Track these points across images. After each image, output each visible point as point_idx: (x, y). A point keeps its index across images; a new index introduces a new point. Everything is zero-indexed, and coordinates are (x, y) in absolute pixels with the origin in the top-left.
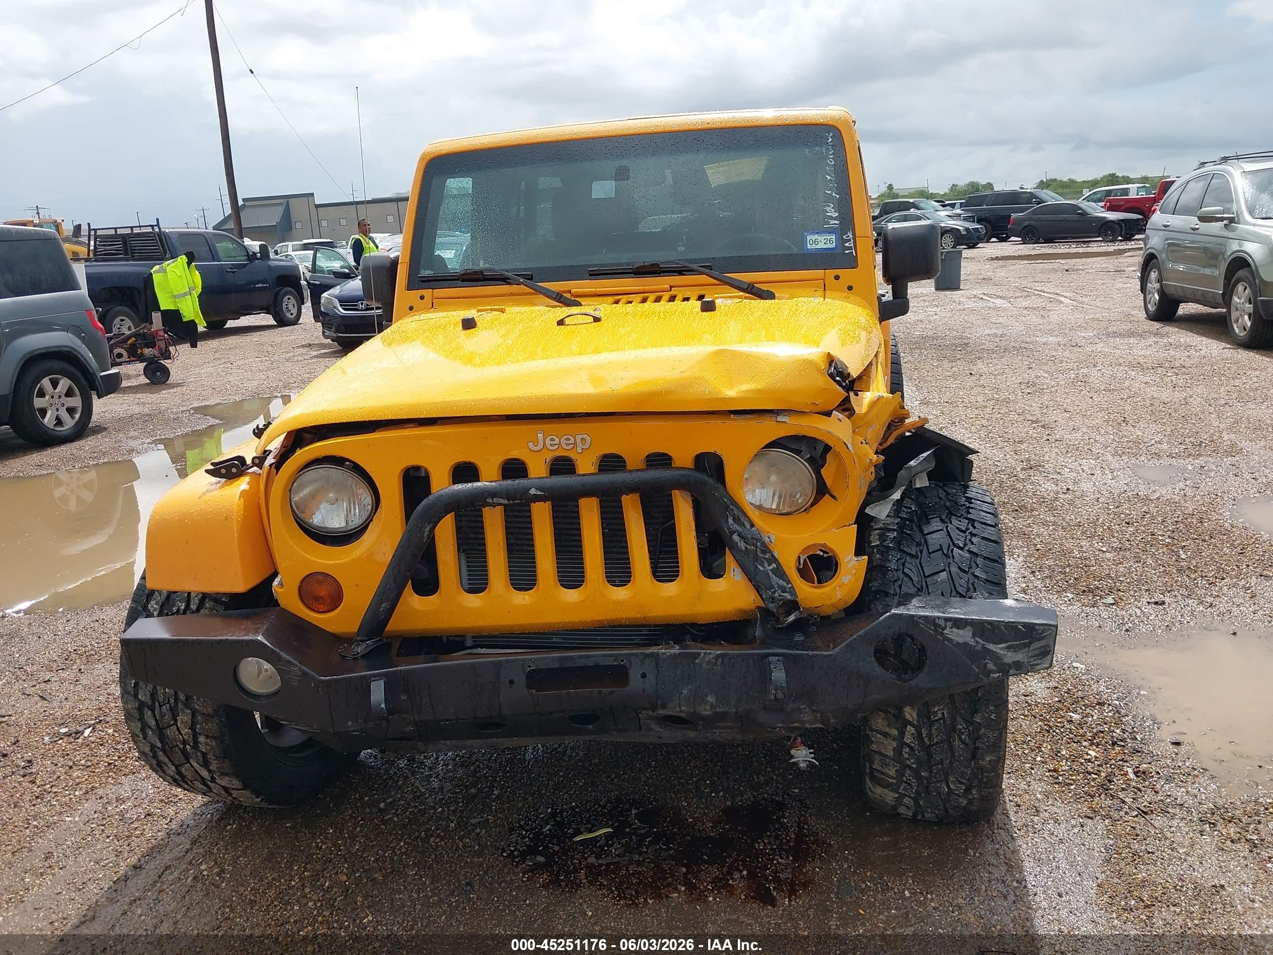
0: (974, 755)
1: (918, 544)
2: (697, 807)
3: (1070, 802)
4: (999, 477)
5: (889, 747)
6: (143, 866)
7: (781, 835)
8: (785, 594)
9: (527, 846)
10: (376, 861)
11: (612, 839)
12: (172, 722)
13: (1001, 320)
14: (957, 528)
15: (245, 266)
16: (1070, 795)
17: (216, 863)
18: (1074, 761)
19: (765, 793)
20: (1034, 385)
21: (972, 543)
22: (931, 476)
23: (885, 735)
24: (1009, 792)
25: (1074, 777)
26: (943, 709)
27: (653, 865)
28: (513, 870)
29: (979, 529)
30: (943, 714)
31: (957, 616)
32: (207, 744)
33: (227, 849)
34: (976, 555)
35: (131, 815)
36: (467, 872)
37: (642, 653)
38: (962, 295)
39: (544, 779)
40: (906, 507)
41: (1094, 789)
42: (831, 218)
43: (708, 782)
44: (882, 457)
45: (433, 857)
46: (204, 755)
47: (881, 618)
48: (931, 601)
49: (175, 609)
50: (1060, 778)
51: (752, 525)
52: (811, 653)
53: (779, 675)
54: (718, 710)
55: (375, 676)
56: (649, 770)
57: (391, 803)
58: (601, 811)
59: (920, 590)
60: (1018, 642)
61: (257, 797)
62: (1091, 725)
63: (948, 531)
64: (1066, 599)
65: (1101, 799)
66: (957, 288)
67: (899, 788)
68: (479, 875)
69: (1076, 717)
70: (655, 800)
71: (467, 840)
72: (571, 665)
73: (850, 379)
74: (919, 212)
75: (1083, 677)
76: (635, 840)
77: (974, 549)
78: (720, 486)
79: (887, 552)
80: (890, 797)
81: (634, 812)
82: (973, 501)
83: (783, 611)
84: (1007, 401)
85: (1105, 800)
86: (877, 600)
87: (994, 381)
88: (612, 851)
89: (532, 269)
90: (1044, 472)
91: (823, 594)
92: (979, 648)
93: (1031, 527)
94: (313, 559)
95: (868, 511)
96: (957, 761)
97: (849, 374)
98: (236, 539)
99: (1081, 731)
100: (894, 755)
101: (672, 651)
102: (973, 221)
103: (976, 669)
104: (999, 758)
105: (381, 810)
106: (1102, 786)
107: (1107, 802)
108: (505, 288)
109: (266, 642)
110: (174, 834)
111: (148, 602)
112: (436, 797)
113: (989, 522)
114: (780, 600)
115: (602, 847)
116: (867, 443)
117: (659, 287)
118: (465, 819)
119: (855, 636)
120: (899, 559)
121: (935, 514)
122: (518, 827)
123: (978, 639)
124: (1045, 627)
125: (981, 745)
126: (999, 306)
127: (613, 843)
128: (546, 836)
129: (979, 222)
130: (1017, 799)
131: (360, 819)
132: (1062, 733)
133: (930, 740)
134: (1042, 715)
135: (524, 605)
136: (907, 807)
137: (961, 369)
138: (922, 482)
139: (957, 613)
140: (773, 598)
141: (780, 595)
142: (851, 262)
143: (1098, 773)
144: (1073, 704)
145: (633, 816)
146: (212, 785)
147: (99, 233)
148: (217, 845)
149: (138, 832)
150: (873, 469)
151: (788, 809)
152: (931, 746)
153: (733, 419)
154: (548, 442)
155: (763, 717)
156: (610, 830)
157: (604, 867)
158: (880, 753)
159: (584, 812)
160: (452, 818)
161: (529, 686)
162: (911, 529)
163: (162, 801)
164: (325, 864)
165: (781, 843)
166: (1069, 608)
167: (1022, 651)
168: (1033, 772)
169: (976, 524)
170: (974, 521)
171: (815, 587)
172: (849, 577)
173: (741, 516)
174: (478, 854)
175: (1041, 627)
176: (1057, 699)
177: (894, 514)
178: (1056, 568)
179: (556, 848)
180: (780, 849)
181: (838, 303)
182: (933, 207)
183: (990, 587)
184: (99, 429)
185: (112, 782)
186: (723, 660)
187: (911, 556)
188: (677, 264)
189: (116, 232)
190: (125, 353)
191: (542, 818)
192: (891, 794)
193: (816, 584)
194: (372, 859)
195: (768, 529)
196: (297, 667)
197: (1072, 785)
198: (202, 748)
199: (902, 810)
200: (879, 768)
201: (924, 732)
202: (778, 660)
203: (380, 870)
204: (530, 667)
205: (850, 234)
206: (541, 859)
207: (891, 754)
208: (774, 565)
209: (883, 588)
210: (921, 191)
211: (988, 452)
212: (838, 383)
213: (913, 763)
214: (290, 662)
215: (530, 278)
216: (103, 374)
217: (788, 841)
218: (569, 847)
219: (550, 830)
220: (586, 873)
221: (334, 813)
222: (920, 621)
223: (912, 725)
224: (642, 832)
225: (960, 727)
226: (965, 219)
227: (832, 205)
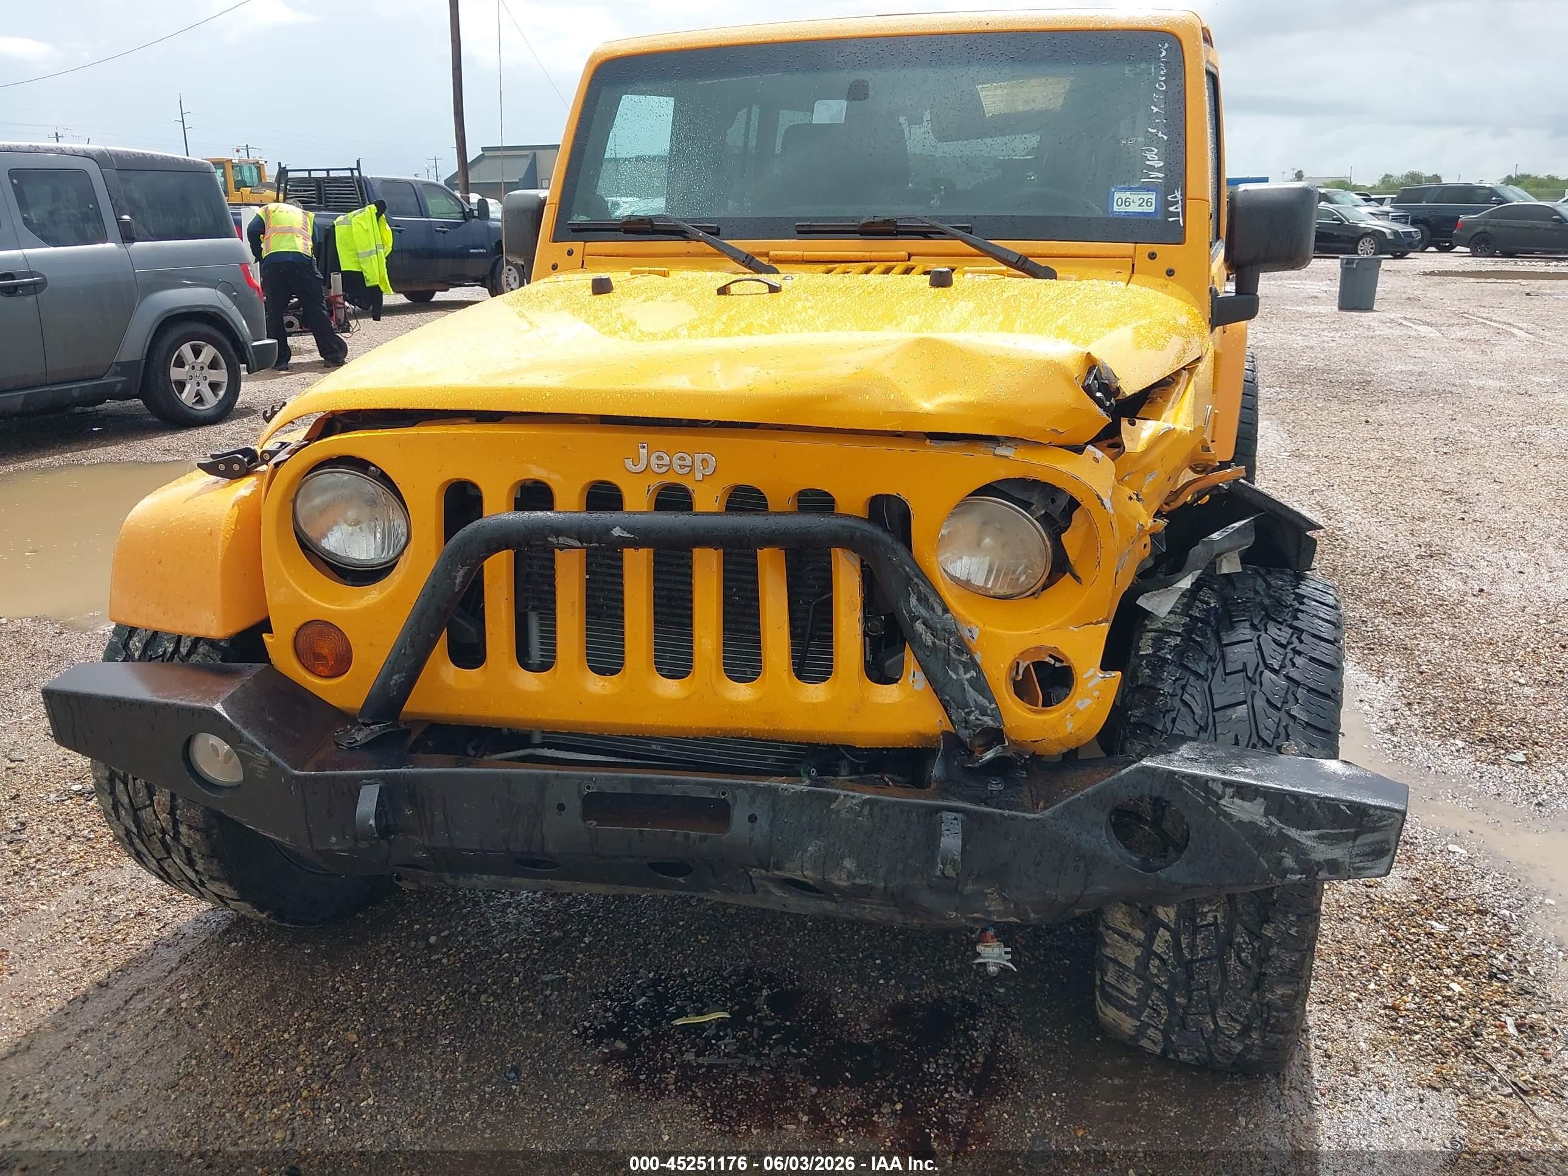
0: (1259, 983)
1: (1211, 659)
2: (854, 997)
3: (1409, 1061)
4: (1382, 565)
5: (1130, 956)
6: (112, 985)
7: (964, 1056)
8: (985, 718)
9: (608, 1024)
10: (404, 1018)
11: (725, 1030)
12: (148, 802)
13: (1422, 353)
14: (1274, 640)
15: (459, 224)
16: (1411, 1049)
17: (201, 993)
18: (1426, 997)
19: (956, 988)
20: (1455, 442)
21: (1294, 665)
22: (1245, 559)
23: (1126, 937)
24: (1317, 1033)
25: (1422, 1023)
26: (1216, 911)
27: (772, 1076)
28: (580, 1057)
29: (1309, 645)
30: (1215, 917)
31: (1243, 780)
32: (189, 837)
33: (221, 975)
34: (1297, 683)
35: (120, 912)
36: (518, 1051)
37: (753, 786)
38: (1374, 319)
39: (657, 928)
40: (1203, 602)
41: (1450, 1044)
42: (1152, 168)
43: (878, 962)
44: (1162, 523)
45: (478, 1022)
46: (188, 851)
47: (1124, 772)
48: (1210, 750)
49: (160, 651)
50: (1401, 1020)
51: (946, 610)
52: (1006, 813)
53: (951, 841)
54: (858, 881)
55: (369, 777)
56: (801, 933)
57: (446, 937)
58: (721, 985)
59: (1203, 729)
60: (1337, 831)
61: (263, 913)
62: (1461, 943)
63: (1259, 644)
64: (1453, 748)
65: (1457, 1061)
66: (1369, 308)
67: (1141, 1013)
68: (531, 1057)
69: (1440, 928)
70: (799, 979)
71: (530, 1005)
72: (648, 791)
73: (1120, 397)
74: (1331, 206)
75: (1461, 868)
76: (756, 1035)
77: (1294, 674)
78: (900, 547)
79: (1161, 667)
80: (1128, 1024)
81: (765, 993)
82: (1305, 600)
83: (981, 743)
84: (1412, 461)
85: (1465, 1062)
86: (1135, 736)
87: (1398, 433)
88: (720, 1047)
89: (719, 219)
90: (1450, 563)
91: (1045, 722)
92: (1273, 832)
93: (1416, 638)
94: (314, 601)
95: (1141, 602)
96: (1231, 988)
97: (1118, 389)
98: (219, 562)
99: (1444, 951)
100: (1136, 967)
101: (798, 787)
102: (1406, 223)
103: (1264, 863)
104: (1297, 993)
105: (430, 946)
106: (1463, 1041)
107: (1465, 1067)
108: (681, 246)
109: (224, 714)
110: (163, 944)
111: (130, 637)
112: (507, 936)
113: (1324, 635)
114: (977, 726)
115: (708, 1039)
116: (1139, 500)
117: (892, 254)
118: (535, 973)
119: (1078, 795)
120: (1177, 679)
121: (1244, 616)
122: (604, 994)
123: (1273, 819)
124: (1385, 813)
125: (1270, 971)
126: (1423, 335)
127: (726, 1035)
128: (637, 1012)
129: (1414, 223)
130: (1328, 1046)
131: (399, 955)
132: (1415, 950)
133: (1191, 952)
134: (1387, 920)
135: (603, 695)
136: (1153, 1041)
137: (1355, 414)
138: (1230, 566)
139: (1247, 775)
140: (966, 722)
141: (977, 719)
142: (1176, 236)
143: (1459, 1020)
144: (1439, 908)
145: (762, 998)
146: (202, 890)
147: (291, 175)
148: (210, 967)
149: (119, 937)
150: (1147, 540)
151: (982, 1017)
152: (1192, 961)
153: (931, 447)
154: (654, 461)
155: (928, 900)
156: (726, 1015)
157: (703, 1070)
158: (1116, 962)
159: (699, 983)
160: (519, 968)
161: (586, 815)
162: (1204, 635)
163: (162, 897)
164: (334, 1014)
165: (962, 1068)
166: (1456, 762)
167: (1342, 845)
168: (1360, 1006)
169: (1304, 637)
170: (1302, 631)
171: (1035, 712)
172: (1088, 702)
173: (930, 595)
174: (540, 1026)
175: (1378, 812)
176: (1415, 897)
177: (1183, 610)
178: (1445, 701)
179: (647, 1032)
180: (958, 1076)
181: (1145, 290)
182: (1352, 201)
183: (1310, 732)
184: (247, 412)
185: (111, 863)
186: (871, 810)
187: (1196, 674)
188: (923, 222)
189: (310, 174)
190: (296, 322)
191: (639, 986)
192: (1130, 1020)
193: (1040, 707)
194: (398, 1015)
195: (972, 619)
196: (265, 754)
197: (1417, 1033)
198: (184, 840)
199: (1144, 1043)
200: (1113, 982)
201: (1184, 941)
202: (956, 819)
203: (405, 1032)
204: (588, 788)
205: (1178, 194)
206: (622, 1046)
207: (1132, 965)
208: (973, 673)
209: (1146, 721)
210: (1340, 181)
211: (1373, 529)
212: (1098, 401)
213: (1163, 983)
214: (253, 745)
215: (716, 232)
216: (255, 344)
217: (973, 1066)
218: (665, 1034)
219: (644, 1004)
220: (676, 1075)
221: (370, 943)
222: (1184, 782)
223: (1166, 927)
224: (769, 1023)
225: (1239, 940)
226: (1395, 219)
227: (1156, 151)
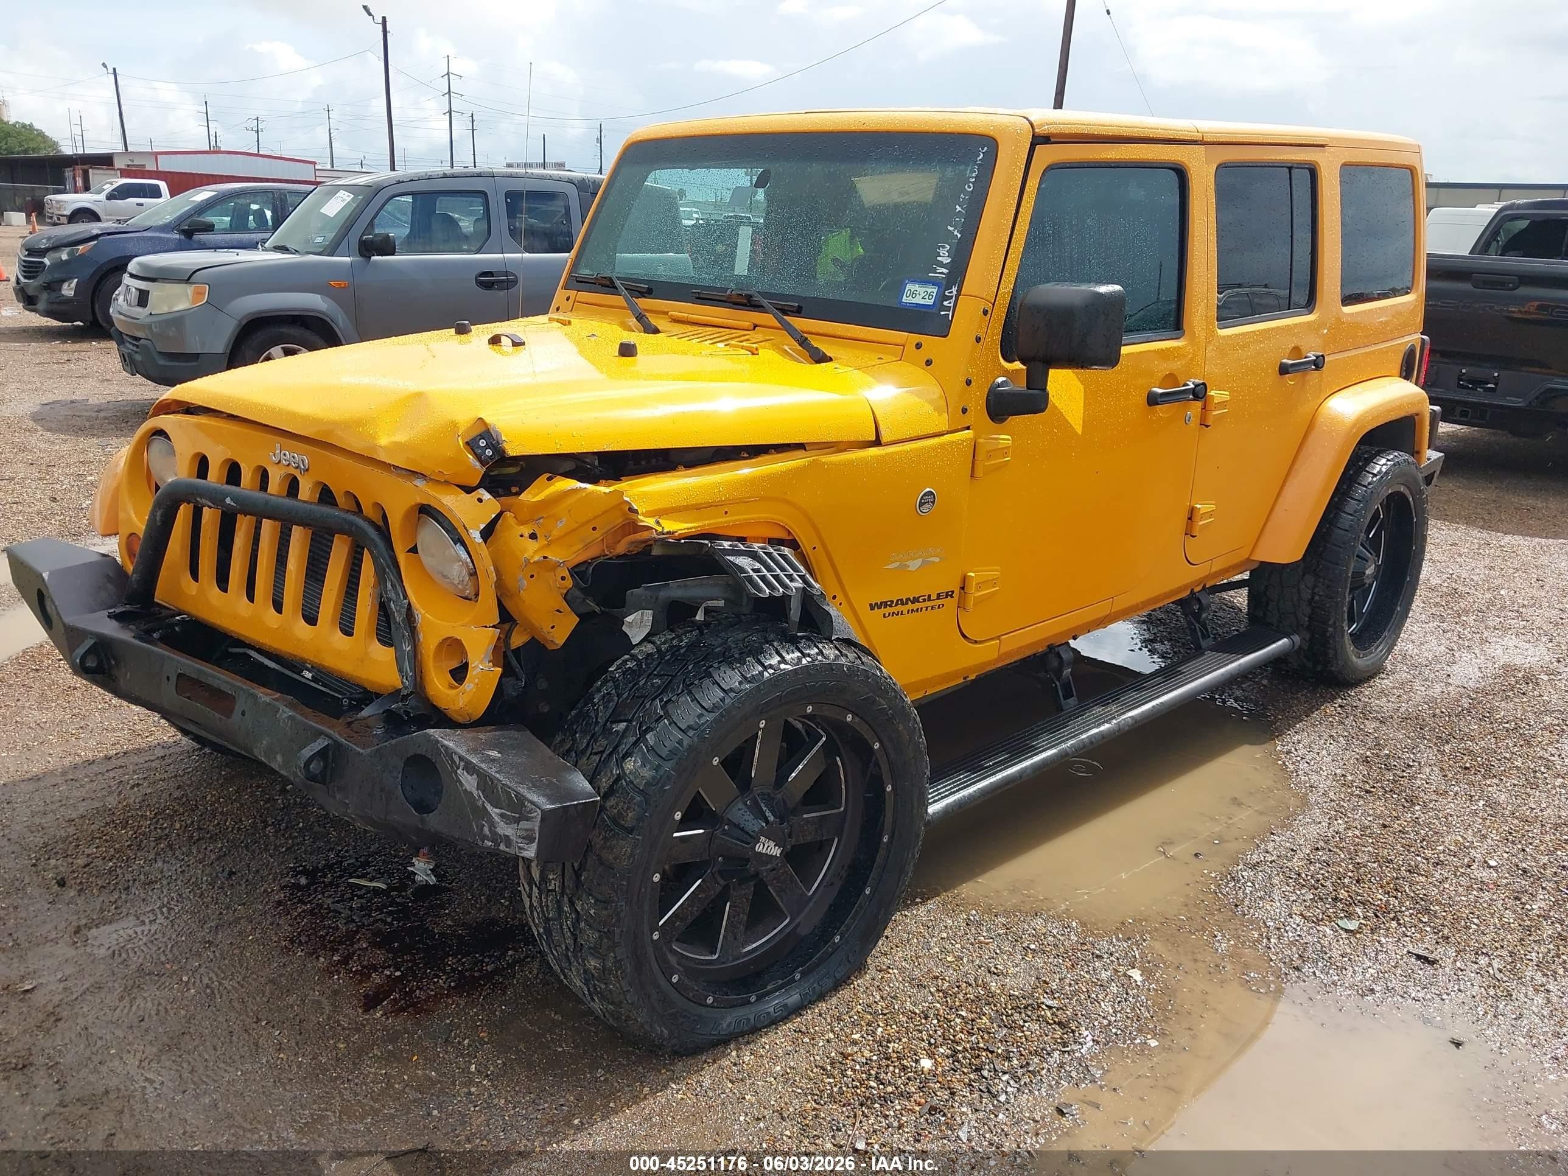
11: (371, 894)
18: (886, 1059)
29: (702, 689)
31: (468, 757)
34: (667, 715)
36: (248, 864)
37: (247, 691)
41: (852, 1096)
42: (941, 264)
52: (348, 744)
53: (305, 753)
60: (510, 814)
71: (290, 841)
73: (504, 455)
76: (382, 903)
88: (354, 902)
91: (448, 695)
92: (480, 803)
97: (503, 450)
99: (963, 1037)
101: (268, 699)
103: (475, 827)
106: (868, 1098)
109: (46, 577)
116: (533, 538)
117: (742, 323)
119: (387, 743)
123: (480, 793)
127: (366, 897)
134: (956, 999)
135: (244, 616)
141: (405, 682)
142: (942, 328)
156: (384, 886)
157: (326, 911)
161: (177, 687)
167: (512, 826)
168: (822, 1044)
169: (706, 682)
170: (710, 677)
176: (1015, 994)
179: (328, 880)
183: (649, 755)
186: (292, 723)
195: (419, 607)
204: (180, 669)
205: (954, 290)
208: (410, 647)
212: (480, 456)
218: (337, 884)
222: (442, 749)
227: (948, 247)
